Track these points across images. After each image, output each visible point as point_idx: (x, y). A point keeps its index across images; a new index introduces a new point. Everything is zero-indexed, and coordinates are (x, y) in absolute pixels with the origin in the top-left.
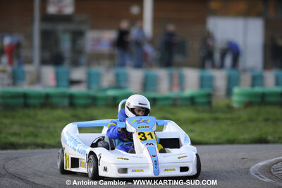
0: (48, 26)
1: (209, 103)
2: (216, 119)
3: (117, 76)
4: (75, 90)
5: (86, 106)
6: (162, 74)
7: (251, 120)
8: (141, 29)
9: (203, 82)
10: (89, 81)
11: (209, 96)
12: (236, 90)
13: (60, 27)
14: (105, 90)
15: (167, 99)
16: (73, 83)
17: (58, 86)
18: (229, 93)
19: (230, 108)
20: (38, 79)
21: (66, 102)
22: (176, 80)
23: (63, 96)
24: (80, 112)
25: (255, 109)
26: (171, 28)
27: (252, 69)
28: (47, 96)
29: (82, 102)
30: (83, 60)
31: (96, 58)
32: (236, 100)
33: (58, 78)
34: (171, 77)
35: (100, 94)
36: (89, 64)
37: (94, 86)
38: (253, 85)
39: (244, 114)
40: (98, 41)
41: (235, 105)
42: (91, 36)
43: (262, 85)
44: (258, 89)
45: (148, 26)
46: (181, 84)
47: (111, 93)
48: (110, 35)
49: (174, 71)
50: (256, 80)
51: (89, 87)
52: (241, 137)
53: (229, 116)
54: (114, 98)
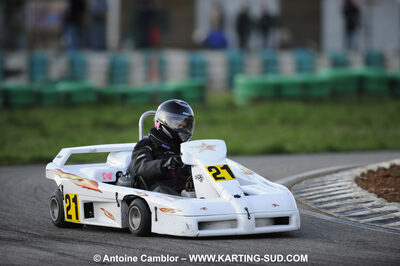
1: (202, 99)
2: (213, 122)
3: (72, 64)
5: (27, 107)
11: (202, 89)
12: (241, 80)
14: (54, 83)
15: (141, 94)
22: (155, 68)
24: (19, 114)
29: (22, 100)
31: (42, 38)
32: (240, 94)
34: (148, 64)
35: (47, 89)
36: (31, 46)
37: (39, 77)
42: (33, 6)
47: (63, 87)
49: (154, 55)
54: (68, 95)
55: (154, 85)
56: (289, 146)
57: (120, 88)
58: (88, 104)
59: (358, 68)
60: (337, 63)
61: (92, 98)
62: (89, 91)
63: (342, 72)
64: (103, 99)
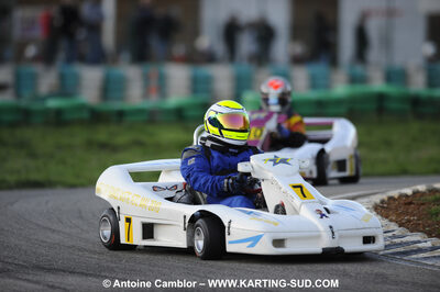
3: (62, 78)
5: (13, 125)
6: (132, 73)
9: (197, 85)
10: (19, 84)
12: (249, 97)
14: (44, 99)
15: (140, 112)
22: (154, 83)
24: (5, 133)
30: (9, 52)
34: (146, 78)
35: (36, 106)
36: (18, 59)
37: (26, 93)
42: (20, 15)
46: (162, 87)
47: (53, 103)
49: (152, 69)
51: (18, 95)
54: (59, 112)
55: (153, 102)
57: (115, 105)
58: (81, 122)
59: (378, 85)
60: (354, 80)
61: (85, 115)
62: (82, 107)
63: (359, 89)
64: (96, 117)
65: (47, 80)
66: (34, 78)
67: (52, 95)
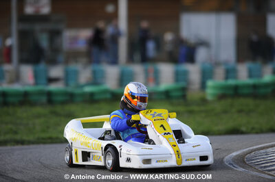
0: (26, 26)
1: (184, 97)
2: (191, 112)
3: (94, 73)
4: (53, 87)
5: (63, 103)
6: (137, 69)
7: (225, 112)
8: (116, 27)
9: (178, 76)
10: (67, 78)
11: (184, 89)
12: (210, 83)
13: (37, 27)
14: (82, 86)
16: (51, 80)
17: (36, 83)
18: (203, 86)
19: (204, 101)
20: (17, 78)
21: (44, 99)
22: (151, 75)
23: (41, 93)
24: (58, 109)
25: (229, 101)
26: (145, 24)
27: (226, 63)
28: (26, 94)
29: (60, 98)
30: (61, 58)
31: (73, 56)
32: (210, 93)
33: (36, 76)
34: (147, 72)
35: (77, 91)
36: (67, 62)
37: (72, 84)
38: (227, 78)
39: (219, 106)
40: (75, 40)
41: (209, 98)
42: (68, 34)
43: (235, 77)
44: (231, 82)
45: (123, 23)
46: (156, 78)
47: (88, 89)
48: (86, 34)
49: (150, 67)
50: (230, 73)
51: (67, 84)
52: (216, 128)
53: (202, 108)
54: (92, 94)
56: (244, 129)
58: (106, 100)
61: (108, 96)
62: (106, 91)
65: (85, 75)
66: (76, 73)
67: (88, 84)
